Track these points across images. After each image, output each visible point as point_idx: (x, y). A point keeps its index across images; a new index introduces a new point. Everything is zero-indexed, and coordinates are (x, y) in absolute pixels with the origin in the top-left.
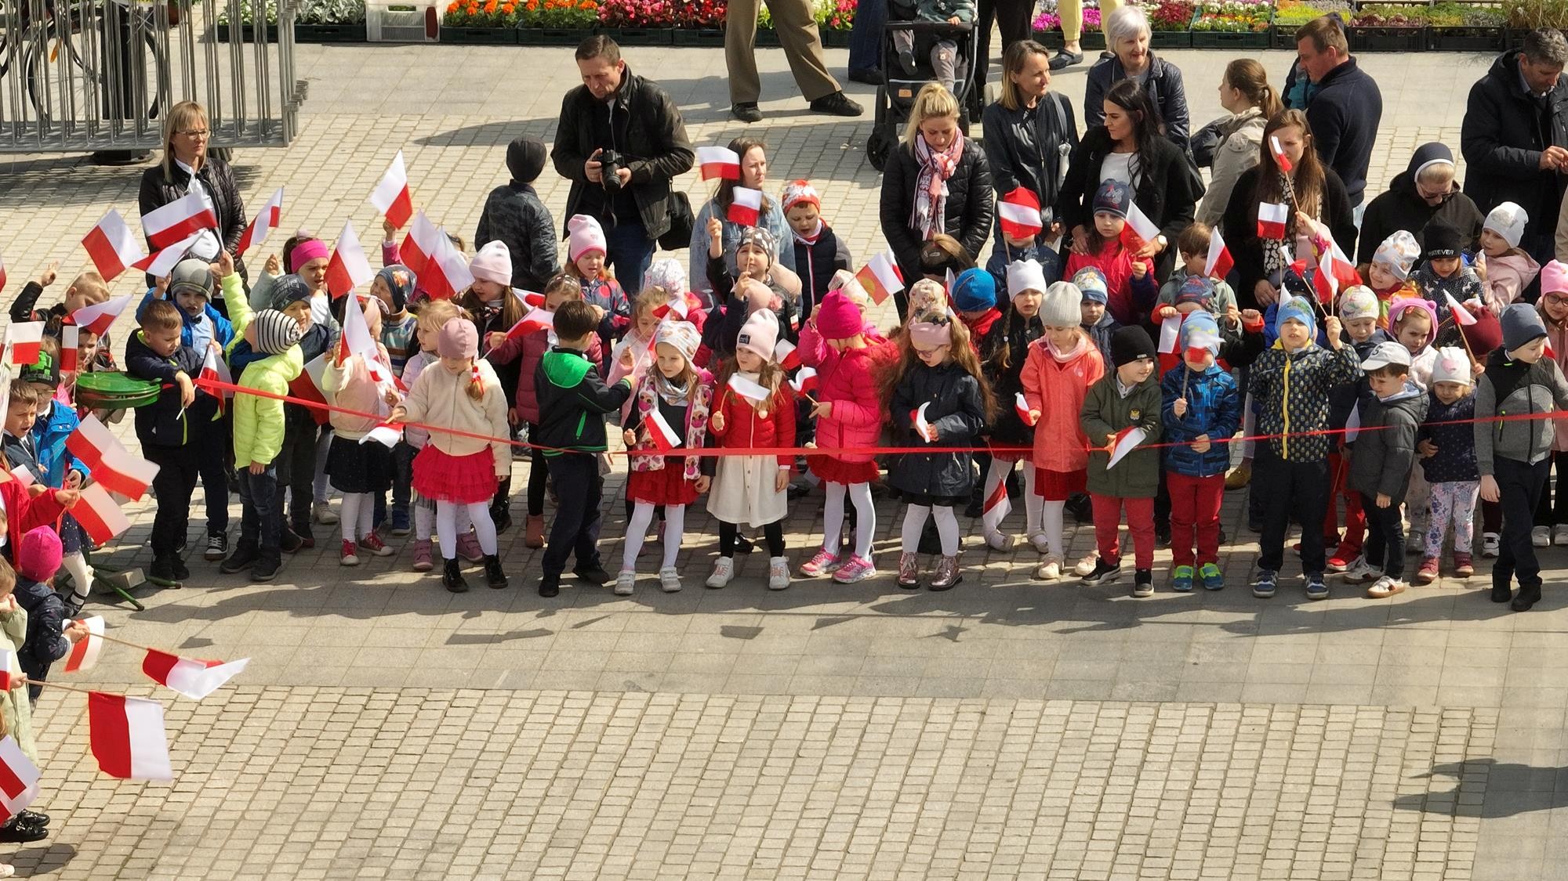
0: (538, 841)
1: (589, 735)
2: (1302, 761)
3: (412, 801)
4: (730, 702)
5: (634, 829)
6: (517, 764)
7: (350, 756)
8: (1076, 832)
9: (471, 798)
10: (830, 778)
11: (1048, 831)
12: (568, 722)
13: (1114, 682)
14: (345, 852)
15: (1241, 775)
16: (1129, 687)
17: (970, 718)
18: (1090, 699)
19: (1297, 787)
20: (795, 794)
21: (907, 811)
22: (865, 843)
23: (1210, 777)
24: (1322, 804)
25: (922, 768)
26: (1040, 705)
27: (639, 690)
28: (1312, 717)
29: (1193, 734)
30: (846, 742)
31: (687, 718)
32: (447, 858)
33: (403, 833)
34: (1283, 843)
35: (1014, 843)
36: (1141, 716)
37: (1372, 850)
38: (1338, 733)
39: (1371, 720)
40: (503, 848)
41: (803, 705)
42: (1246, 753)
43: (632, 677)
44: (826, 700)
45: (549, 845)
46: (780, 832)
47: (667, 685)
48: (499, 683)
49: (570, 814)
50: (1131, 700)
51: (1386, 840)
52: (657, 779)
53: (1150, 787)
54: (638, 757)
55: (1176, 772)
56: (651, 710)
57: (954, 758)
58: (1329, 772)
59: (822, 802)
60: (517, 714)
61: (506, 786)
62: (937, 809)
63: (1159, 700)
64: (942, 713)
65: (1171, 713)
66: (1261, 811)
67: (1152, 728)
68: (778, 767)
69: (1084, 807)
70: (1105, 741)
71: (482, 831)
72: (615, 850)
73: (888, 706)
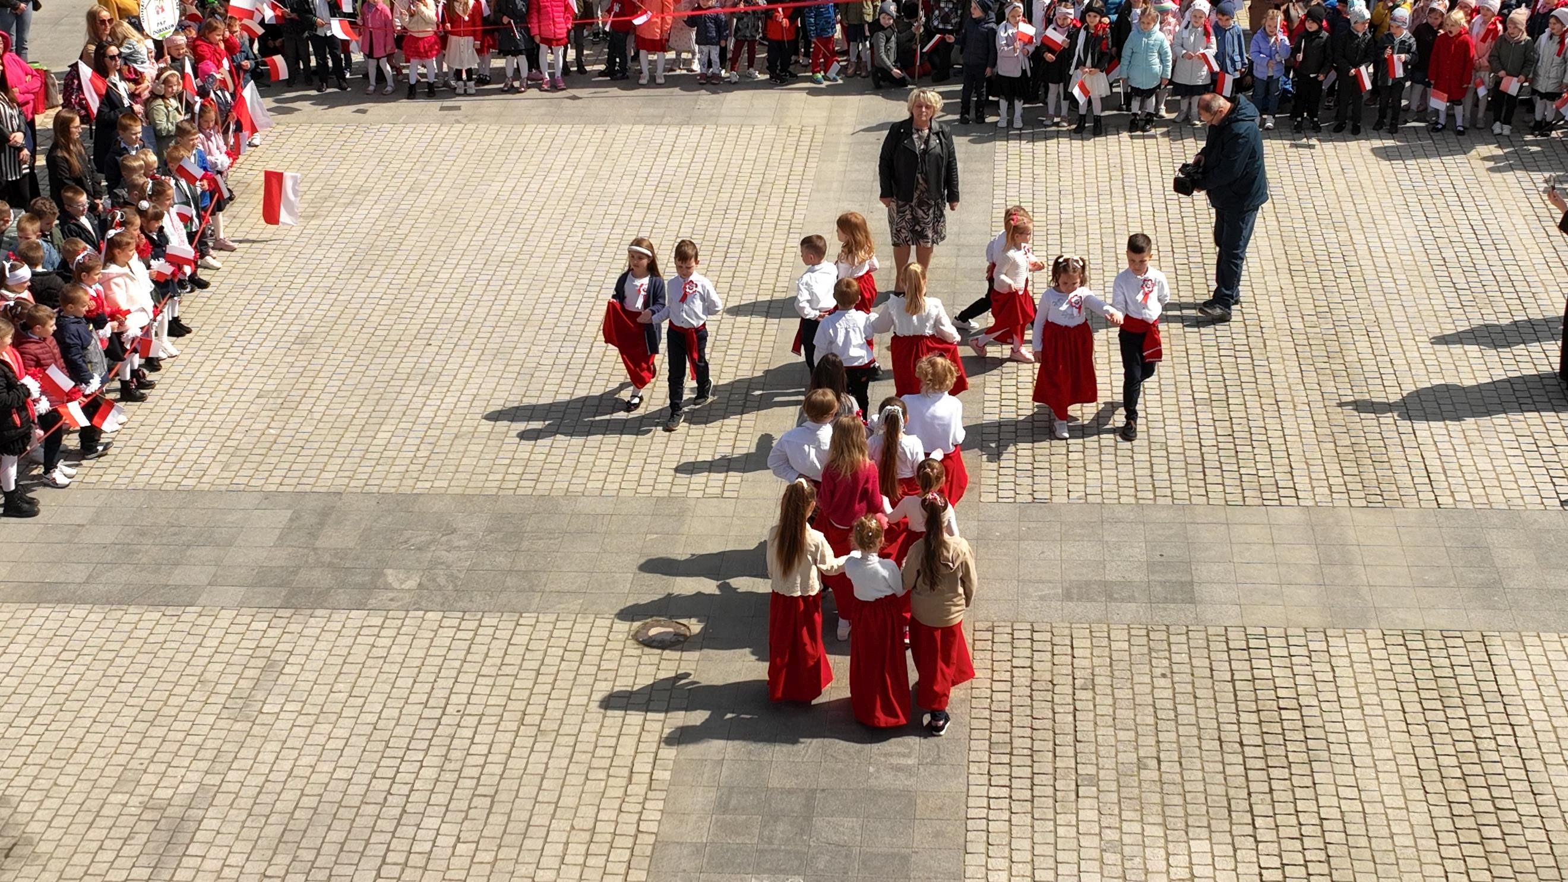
0: (403, 190)
1: (436, 143)
2: (740, 149)
3: (354, 171)
4: (497, 127)
5: (447, 183)
6: (402, 156)
7: (330, 153)
8: (639, 181)
9: (378, 171)
10: (536, 159)
11: (626, 181)
12: (427, 137)
13: (663, 117)
15: (712, 156)
16: (670, 119)
17: (600, 133)
18: (652, 124)
19: (736, 161)
20: (520, 167)
21: (567, 174)
22: (546, 189)
23: (699, 158)
24: (747, 167)
25: (576, 155)
26: (630, 127)
27: (460, 123)
28: (747, 130)
29: (695, 138)
30: (545, 145)
31: (478, 135)
32: (362, 197)
33: (346, 186)
34: (728, 186)
35: (611, 187)
36: (673, 131)
37: (767, 188)
38: (757, 137)
39: (771, 131)
40: (389, 192)
41: (529, 128)
42: (717, 145)
43: (459, 117)
44: (540, 126)
45: (409, 191)
46: (511, 184)
47: (471, 121)
48: (401, 120)
49: (421, 177)
50: (669, 124)
51: (773, 184)
52: (461, 162)
53: (674, 162)
54: (455, 152)
55: (685, 155)
56: (464, 131)
57: (591, 150)
58: (751, 154)
59: (531, 170)
60: (406, 134)
61: (395, 164)
62: (581, 172)
63: (681, 124)
64: (588, 130)
65: (686, 130)
66: (721, 170)
67: (678, 135)
68: (514, 155)
69: (644, 170)
70: (656, 142)
71: (381, 186)
73: (566, 129)
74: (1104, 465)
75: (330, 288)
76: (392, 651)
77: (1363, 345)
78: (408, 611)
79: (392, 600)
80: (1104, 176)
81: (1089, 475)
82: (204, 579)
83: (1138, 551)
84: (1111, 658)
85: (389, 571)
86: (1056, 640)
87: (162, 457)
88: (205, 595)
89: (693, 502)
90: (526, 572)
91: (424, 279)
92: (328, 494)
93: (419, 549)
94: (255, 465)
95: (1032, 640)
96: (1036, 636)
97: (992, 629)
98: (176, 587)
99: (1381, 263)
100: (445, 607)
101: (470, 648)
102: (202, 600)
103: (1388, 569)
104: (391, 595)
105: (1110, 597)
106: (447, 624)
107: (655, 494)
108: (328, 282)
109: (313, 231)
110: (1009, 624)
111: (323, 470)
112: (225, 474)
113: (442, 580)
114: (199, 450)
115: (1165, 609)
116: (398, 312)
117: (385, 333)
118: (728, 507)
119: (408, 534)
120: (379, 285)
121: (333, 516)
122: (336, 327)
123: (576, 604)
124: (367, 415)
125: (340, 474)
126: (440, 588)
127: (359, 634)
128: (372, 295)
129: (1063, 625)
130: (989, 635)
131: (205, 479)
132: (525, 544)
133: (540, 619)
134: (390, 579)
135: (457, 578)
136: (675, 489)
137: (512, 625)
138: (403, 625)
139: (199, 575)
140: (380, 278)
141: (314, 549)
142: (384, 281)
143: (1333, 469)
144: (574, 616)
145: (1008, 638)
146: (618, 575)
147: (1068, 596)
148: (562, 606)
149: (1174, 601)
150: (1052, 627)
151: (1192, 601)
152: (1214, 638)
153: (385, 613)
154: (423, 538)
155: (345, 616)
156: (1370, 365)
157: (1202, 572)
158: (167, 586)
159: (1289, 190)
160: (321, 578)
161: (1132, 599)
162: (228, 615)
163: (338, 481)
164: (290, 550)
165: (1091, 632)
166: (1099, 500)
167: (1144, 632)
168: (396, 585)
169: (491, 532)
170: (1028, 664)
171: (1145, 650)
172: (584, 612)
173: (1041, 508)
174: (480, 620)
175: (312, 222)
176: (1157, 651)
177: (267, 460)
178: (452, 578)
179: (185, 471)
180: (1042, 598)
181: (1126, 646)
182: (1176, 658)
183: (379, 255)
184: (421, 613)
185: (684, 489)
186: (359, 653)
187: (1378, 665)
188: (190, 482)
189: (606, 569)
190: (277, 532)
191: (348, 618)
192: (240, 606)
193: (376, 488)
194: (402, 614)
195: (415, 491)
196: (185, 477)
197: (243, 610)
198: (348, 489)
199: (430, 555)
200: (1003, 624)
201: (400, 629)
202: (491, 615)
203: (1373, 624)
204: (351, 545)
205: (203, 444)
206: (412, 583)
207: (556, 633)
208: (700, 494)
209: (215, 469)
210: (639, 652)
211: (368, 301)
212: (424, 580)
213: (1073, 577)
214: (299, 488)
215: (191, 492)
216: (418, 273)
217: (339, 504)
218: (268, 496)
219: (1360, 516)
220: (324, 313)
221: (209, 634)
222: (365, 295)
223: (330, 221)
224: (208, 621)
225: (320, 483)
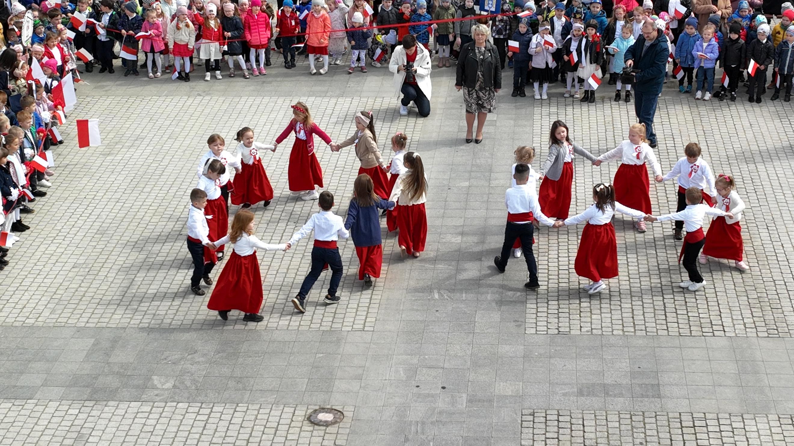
0: (165, 138)
1: (185, 108)
3: (134, 126)
4: (224, 99)
5: (192, 133)
6: (164, 116)
7: (120, 115)
9: (150, 125)
10: (248, 118)
12: (180, 104)
13: (327, 92)
14: (112, 141)
16: (331, 93)
18: (320, 96)
20: (238, 123)
21: (267, 128)
23: (349, 117)
25: (273, 116)
26: (307, 98)
27: (201, 96)
28: (379, 100)
29: (347, 105)
30: (253, 109)
31: (212, 103)
32: (139, 142)
33: (129, 135)
36: (333, 101)
38: (386, 105)
39: (394, 101)
40: (156, 139)
41: (244, 99)
43: (199, 93)
44: (250, 98)
45: (168, 138)
47: (207, 94)
48: (164, 94)
49: (176, 130)
50: (331, 97)
52: (201, 120)
53: (333, 120)
54: (197, 114)
55: (340, 116)
56: (203, 101)
58: (382, 115)
60: (166, 103)
61: (160, 122)
63: (338, 97)
64: (280, 101)
65: (341, 100)
67: (336, 103)
68: (234, 116)
70: (323, 107)
71: (151, 135)
72: (186, 139)
73: (266, 99)
74: (603, 310)
75: (119, 199)
76: (156, 428)
77: (764, 234)
78: (166, 402)
79: (156, 395)
80: (602, 129)
81: (594, 317)
82: (39, 382)
83: (624, 365)
84: (608, 432)
85: (155, 377)
86: (573, 421)
87: (13, 305)
88: (39, 392)
89: (346, 334)
90: (241, 378)
91: (177, 193)
92: (117, 328)
93: (174, 363)
94: (71, 310)
95: (558, 421)
96: (561, 418)
97: (533, 414)
98: (22, 387)
99: (776, 183)
100: (190, 400)
101: (205, 425)
102: (37, 396)
103: (782, 376)
104: (156, 392)
105: (607, 394)
106: (191, 411)
107: (322, 328)
108: (117, 195)
109: (108, 164)
110: (544, 411)
111: (113, 314)
112: (53, 316)
113: (188, 384)
114: (37, 301)
115: (642, 402)
116: (162, 214)
117: (153, 227)
118: (368, 337)
119: (167, 354)
120: (149, 197)
121: (120, 342)
122: (122, 223)
123: (271, 398)
124: (142, 279)
125: (125, 316)
126: (187, 388)
127: (136, 417)
128: (145, 204)
129: (578, 411)
130: (531, 418)
131: (39, 319)
132: (241, 360)
133: (250, 407)
134: (156, 382)
135: (197, 381)
136: (334, 326)
137: (232, 411)
138: (163, 411)
139: (36, 380)
140: (150, 192)
141: (108, 363)
142: (153, 195)
143: (747, 313)
144: (271, 406)
145: (543, 420)
146: (298, 380)
147: (580, 393)
148: (263, 399)
149: (647, 396)
150: (571, 413)
151: (659, 396)
152: (673, 420)
153: (152, 404)
154: (176, 357)
155: (127, 406)
156: (769, 248)
157: (665, 378)
158: (16, 386)
159: (718, 137)
160: (112, 381)
161: (621, 395)
162: (53, 405)
163: (123, 321)
164: (93, 364)
165: (595, 416)
166: (600, 332)
167: (629, 416)
168: (159, 386)
169: (219, 353)
170: (556, 436)
171: (629, 427)
172: (277, 403)
173: (564, 338)
174: (212, 408)
175: (108, 158)
176: (637, 428)
177: (79, 307)
178: (194, 381)
179: (28, 314)
180: (564, 395)
181: (617, 425)
182: (649, 433)
183: (150, 178)
184: (175, 404)
185: (340, 326)
186: (136, 429)
187: (776, 437)
188: (32, 321)
189: (291, 376)
190: (85, 352)
191: (129, 407)
192: (62, 399)
193: (147, 325)
194: (163, 404)
195: (171, 327)
196: (28, 318)
197: (63, 402)
198: (130, 326)
199: (180, 367)
200: (540, 411)
201: (161, 414)
202: (219, 405)
203: (773, 411)
204: (131, 360)
205: (39, 297)
206: (169, 385)
207: (259, 417)
208: (350, 329)
209: (46, 313)
210: (311, 428)
211: (143, 207)
212: (177, 384)
213: (584, 381)
214: (99, 325)
215: (32, 327)
216: (173, 190)
217: (124, 335)
218: (79, 330)
219: (763, 342)
220: (115, 214)
221: (42, 417)
222: (141, 203)
223: (119, 157)
224: (41, 408)
225: (112, 321)
